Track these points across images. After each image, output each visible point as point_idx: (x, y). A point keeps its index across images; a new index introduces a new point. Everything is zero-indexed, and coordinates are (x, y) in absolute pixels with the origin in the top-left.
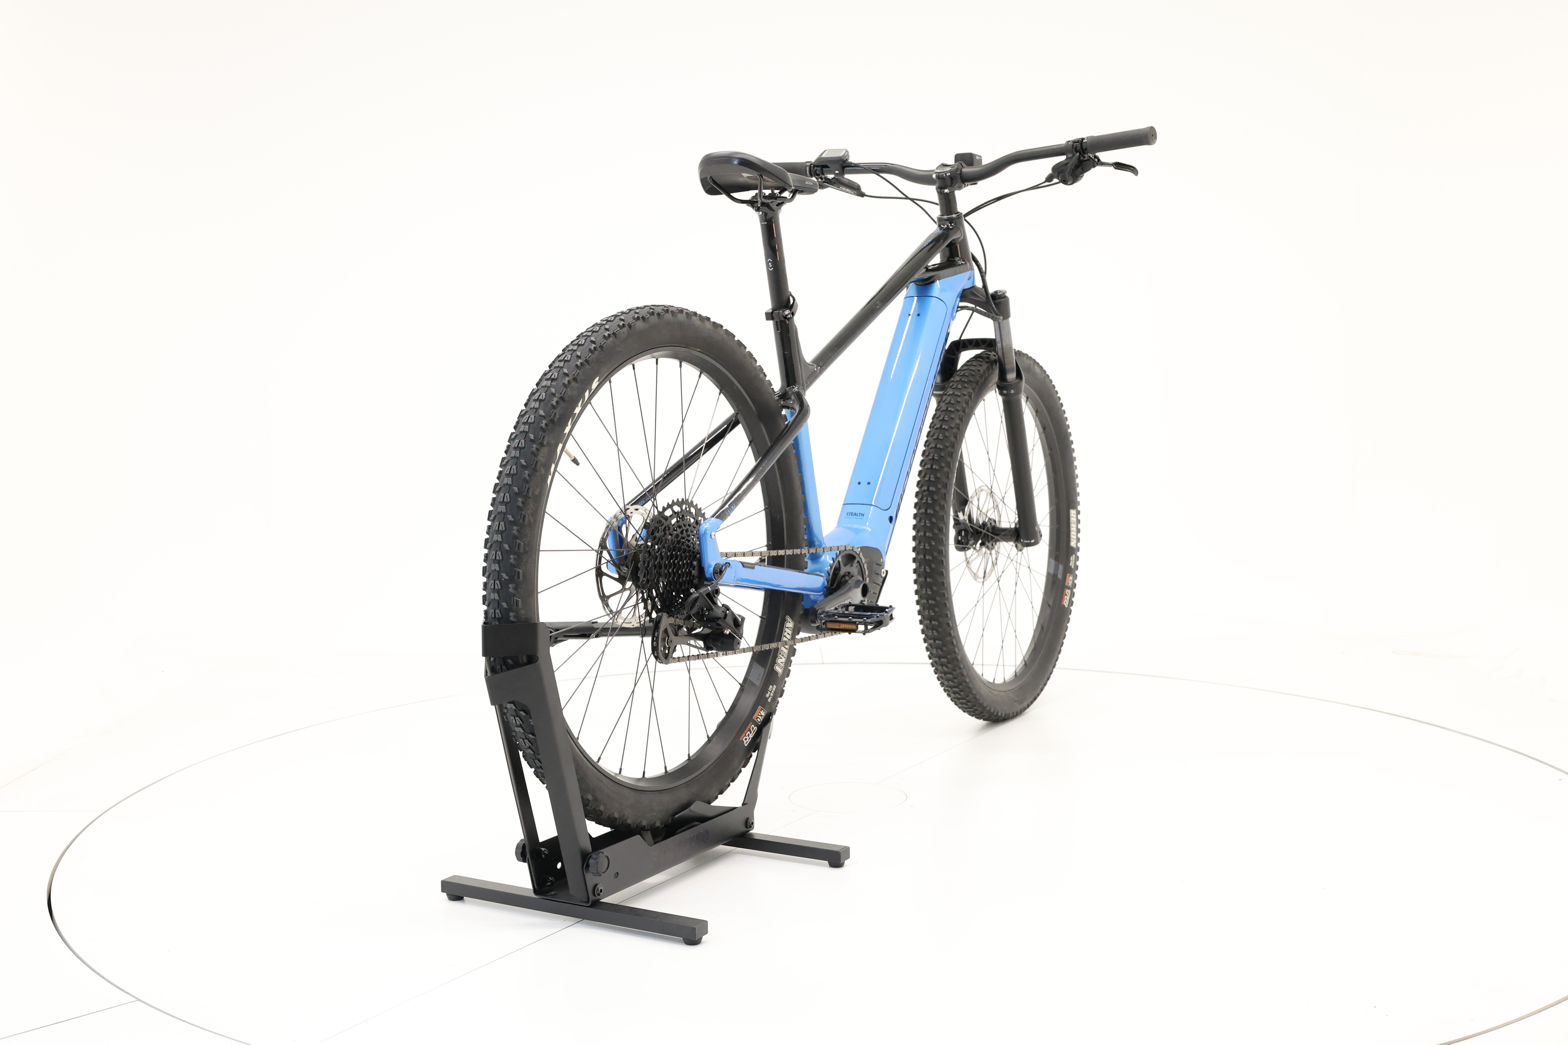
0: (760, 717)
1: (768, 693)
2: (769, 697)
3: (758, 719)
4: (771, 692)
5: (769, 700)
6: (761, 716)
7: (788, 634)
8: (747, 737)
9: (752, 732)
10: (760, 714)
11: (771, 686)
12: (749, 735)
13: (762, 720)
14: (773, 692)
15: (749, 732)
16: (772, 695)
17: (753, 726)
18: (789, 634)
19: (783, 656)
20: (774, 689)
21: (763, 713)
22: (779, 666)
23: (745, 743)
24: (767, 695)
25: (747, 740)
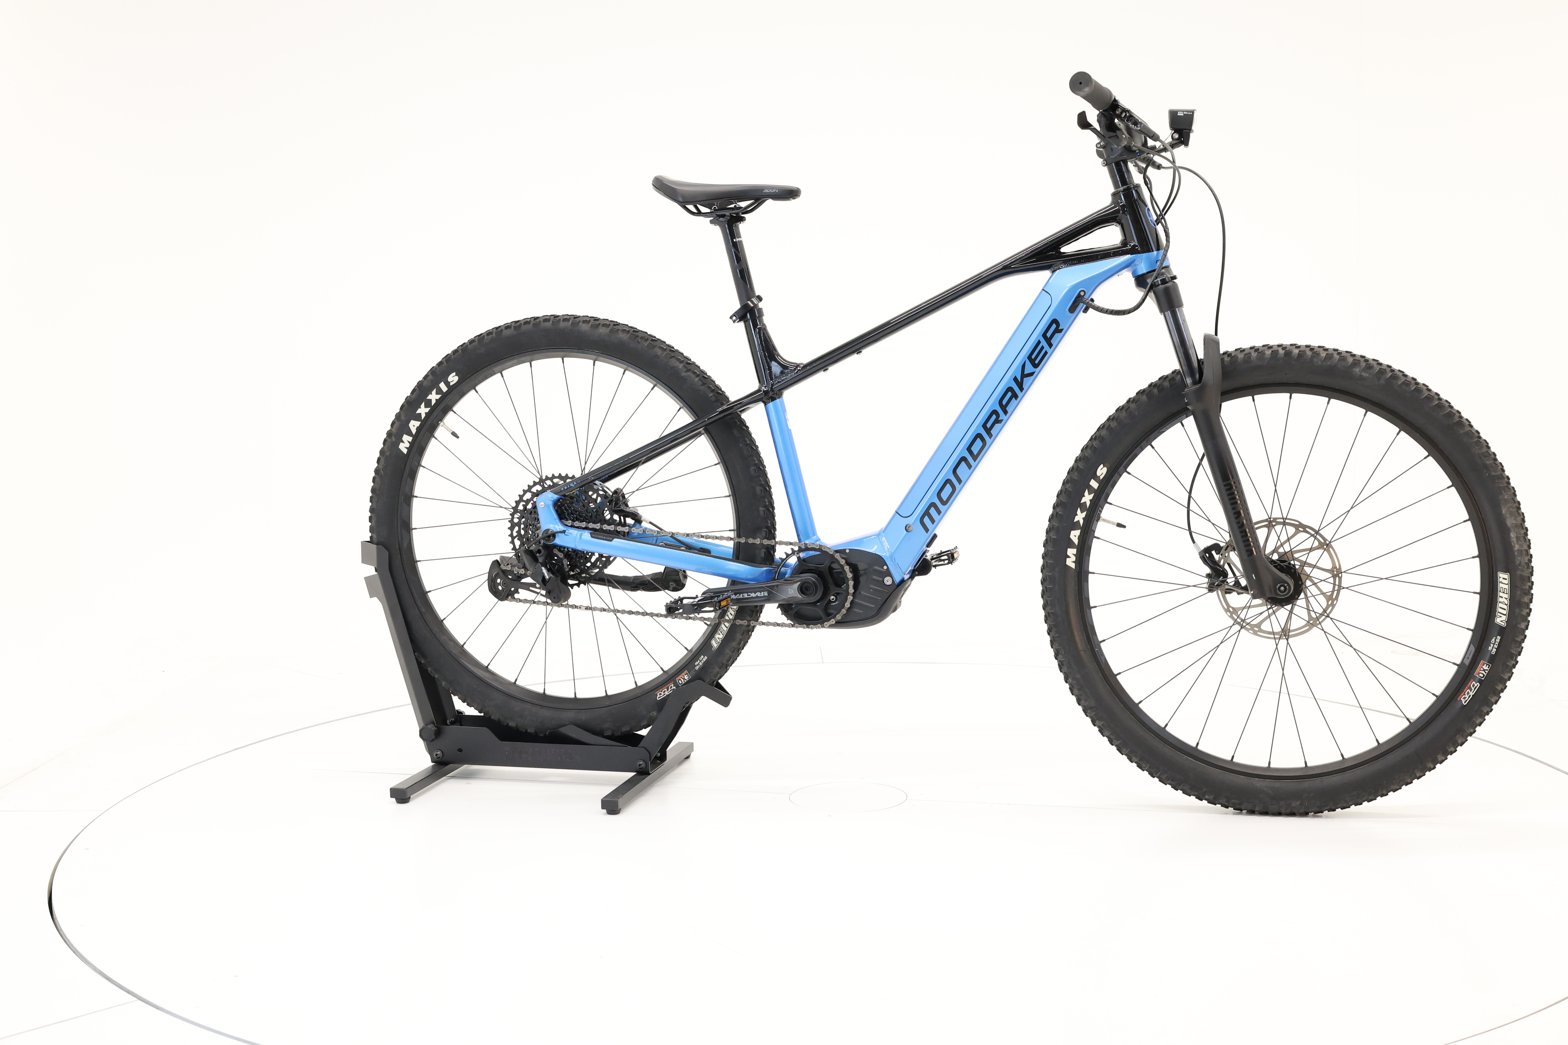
0: (682, 680)
1: (697, 661)
2: (698, 665)
3: (680, 681)
4: (700, 661)
5: (697, 668)
6: (684, 679)
7: (731, 613)
8: (662, 693)
9: (670, 690)
10: (683, 677)
11: (702, 657)
12: (665, 692)
13: (683, 683)
14: (702, 662)
15: (666, 689)
16: (701, 664)
17: (673, 685)
18: (732, 615)
19: (721, 632)
20: (704, 660)
21: (686, 677)
22: (716, 641)
23: (658, 697)
24: (696, 663)
25: (661, 696)
